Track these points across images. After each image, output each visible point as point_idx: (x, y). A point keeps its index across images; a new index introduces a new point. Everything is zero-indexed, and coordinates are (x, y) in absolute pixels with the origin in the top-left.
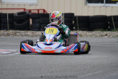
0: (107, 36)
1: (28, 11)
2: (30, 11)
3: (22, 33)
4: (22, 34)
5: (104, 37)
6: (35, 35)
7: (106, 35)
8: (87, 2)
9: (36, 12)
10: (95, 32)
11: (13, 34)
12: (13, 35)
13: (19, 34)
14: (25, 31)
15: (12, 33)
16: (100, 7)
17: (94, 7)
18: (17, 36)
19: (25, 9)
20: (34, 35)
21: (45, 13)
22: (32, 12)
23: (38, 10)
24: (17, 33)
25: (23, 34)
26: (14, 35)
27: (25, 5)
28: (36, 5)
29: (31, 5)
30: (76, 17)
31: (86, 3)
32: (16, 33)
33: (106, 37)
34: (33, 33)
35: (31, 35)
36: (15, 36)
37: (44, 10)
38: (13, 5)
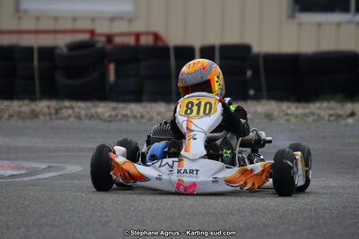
0: (356, 118)
1: (103, 39)
2: (109, 38)
3: (79, 108)
4: (79, 113)
5: (343, 122)
6: (120, 117)
7: (352, 114)
8: (297, 8)
9: (131, 41)
10: (318, 104)
11: (50, 114)
12: (48, 118)
13: (70, 111)
14: (89, 104)
15: (46, 110)
16: (339, 24)
17: (319, 25)
18: (62, 119)
19: (92, 33)
20: (117, 116)
21: (160, 44)
22: (118, 40)
23: (137, 36)
24: (64, 111)
25: (83, 112)
26: (54, 117)
27: (93, 19)
28: (130, 20)
29: (112, 19)
30: (257, 56)
31: (294, 11)
32: (61, 109)
33: (350, 121)
34: (114, 109)
35: (107, 114)
36: (57, 119)
37: (156, 36)
38: (56, 19)
